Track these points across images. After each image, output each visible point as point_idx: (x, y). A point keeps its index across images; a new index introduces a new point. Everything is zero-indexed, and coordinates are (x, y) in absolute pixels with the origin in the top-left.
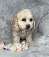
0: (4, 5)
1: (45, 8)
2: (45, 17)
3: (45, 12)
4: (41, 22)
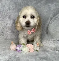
0: (11, 2)
1: (56, 6)
2: (55, 17)
3: (56, 11)
4: (50, 22)
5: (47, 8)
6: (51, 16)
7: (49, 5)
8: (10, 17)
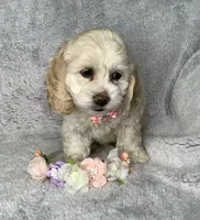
5: (173, 19)
6: (185, 47)
7: (178, 8)
8: (35, 54)
